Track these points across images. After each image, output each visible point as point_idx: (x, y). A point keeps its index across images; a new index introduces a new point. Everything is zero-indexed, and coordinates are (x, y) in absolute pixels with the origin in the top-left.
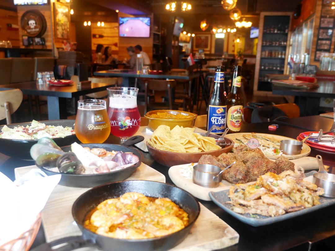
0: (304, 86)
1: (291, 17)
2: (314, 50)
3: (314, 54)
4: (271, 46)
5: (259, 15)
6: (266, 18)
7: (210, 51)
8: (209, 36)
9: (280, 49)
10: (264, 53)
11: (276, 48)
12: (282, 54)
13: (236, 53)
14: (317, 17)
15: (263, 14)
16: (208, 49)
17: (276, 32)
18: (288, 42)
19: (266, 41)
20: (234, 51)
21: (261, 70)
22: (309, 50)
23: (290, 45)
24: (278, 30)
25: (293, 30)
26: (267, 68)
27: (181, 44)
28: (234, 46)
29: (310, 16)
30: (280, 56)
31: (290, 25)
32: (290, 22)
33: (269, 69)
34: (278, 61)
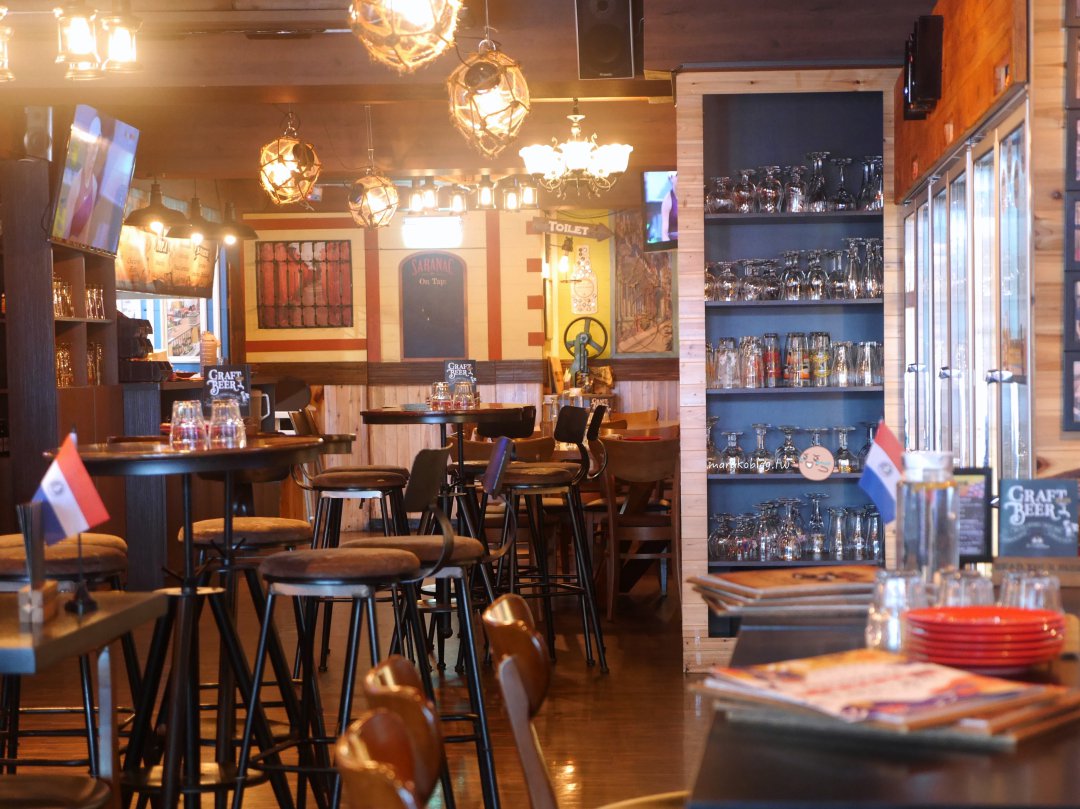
0: (968, 723)
1: (889, 103)
2: (1055, 350)
3: (1056, 379)
4: (771, 305)
5: (667, 89)
6: (717, 108)
7: (371, 343)
8: (356, 238)
9: (837, 323)
10: (728, 360)
11: (814, 322)
12: (854, 363)
13: (557, 352)
14: (1039, 113)
15: (694, 87)
16: (358, 330)
17: (796, 206)
18: (890, 277)
19: (737, 273)
20: (539, 339)
21: (716, 484)
22: (1020, 345)
23: (907, 300)
24: (813, 197)
25: (911, 195)
26: (762, 467)
27: (130, 307)
28: (538, 303)
29: (1003, 105)
30: (843, 378)
31: (889, 157)
32: (890, 139)
33: (775, 470)
34: (837, 414)
